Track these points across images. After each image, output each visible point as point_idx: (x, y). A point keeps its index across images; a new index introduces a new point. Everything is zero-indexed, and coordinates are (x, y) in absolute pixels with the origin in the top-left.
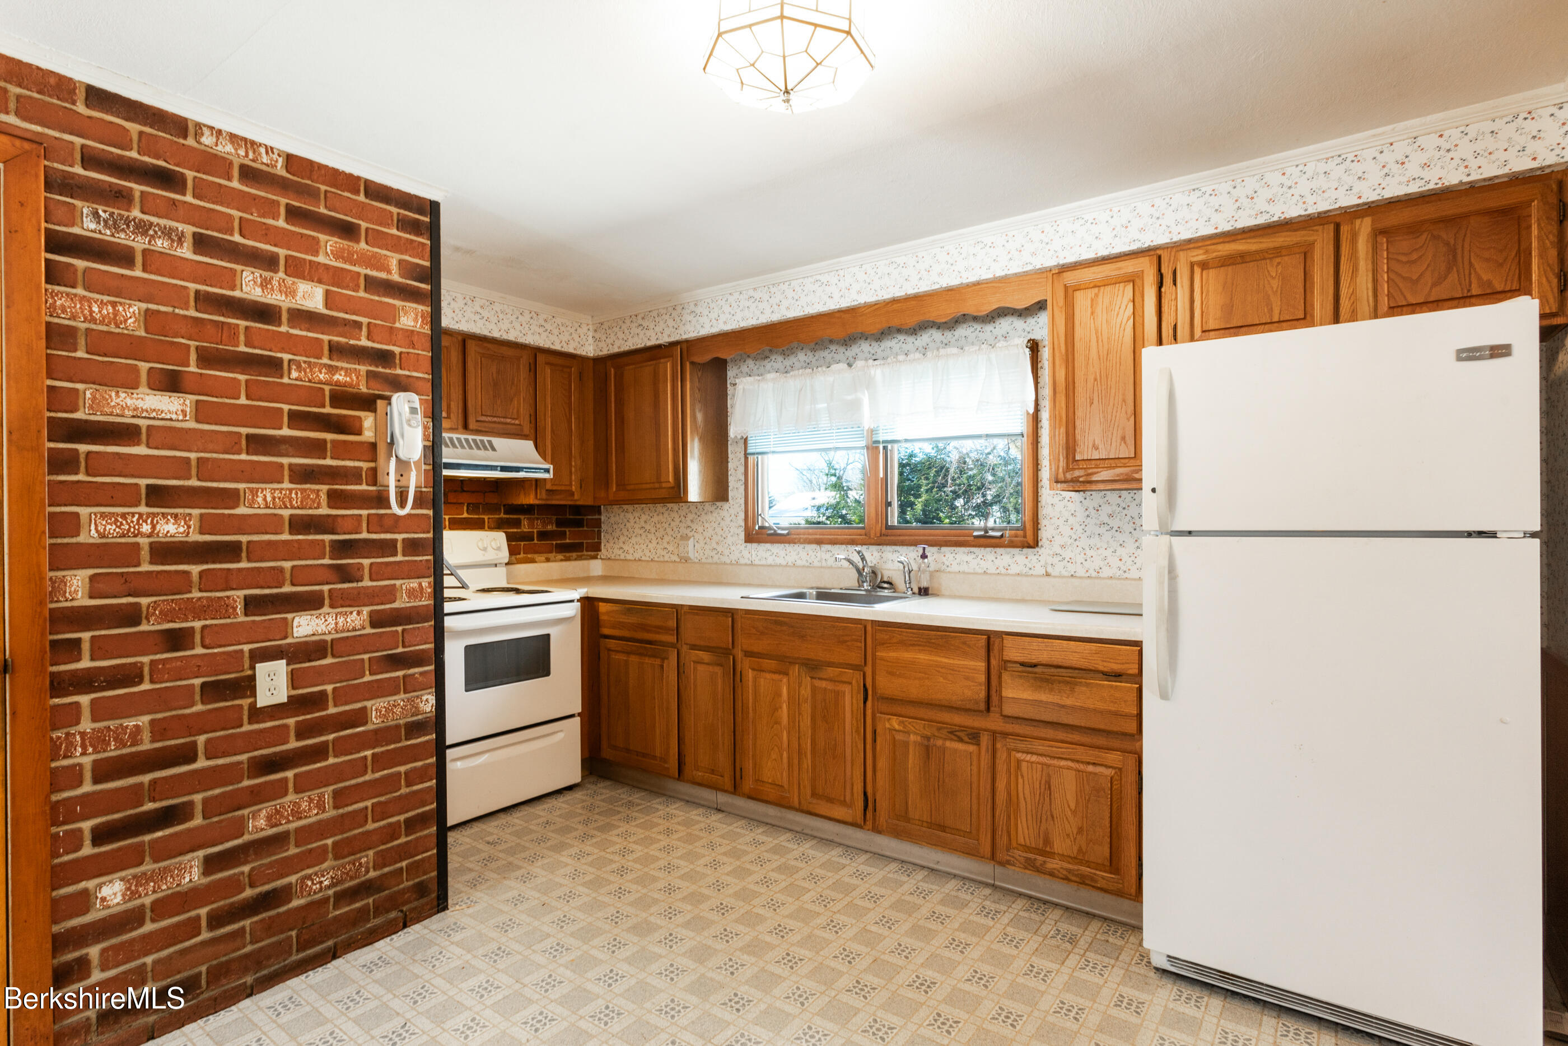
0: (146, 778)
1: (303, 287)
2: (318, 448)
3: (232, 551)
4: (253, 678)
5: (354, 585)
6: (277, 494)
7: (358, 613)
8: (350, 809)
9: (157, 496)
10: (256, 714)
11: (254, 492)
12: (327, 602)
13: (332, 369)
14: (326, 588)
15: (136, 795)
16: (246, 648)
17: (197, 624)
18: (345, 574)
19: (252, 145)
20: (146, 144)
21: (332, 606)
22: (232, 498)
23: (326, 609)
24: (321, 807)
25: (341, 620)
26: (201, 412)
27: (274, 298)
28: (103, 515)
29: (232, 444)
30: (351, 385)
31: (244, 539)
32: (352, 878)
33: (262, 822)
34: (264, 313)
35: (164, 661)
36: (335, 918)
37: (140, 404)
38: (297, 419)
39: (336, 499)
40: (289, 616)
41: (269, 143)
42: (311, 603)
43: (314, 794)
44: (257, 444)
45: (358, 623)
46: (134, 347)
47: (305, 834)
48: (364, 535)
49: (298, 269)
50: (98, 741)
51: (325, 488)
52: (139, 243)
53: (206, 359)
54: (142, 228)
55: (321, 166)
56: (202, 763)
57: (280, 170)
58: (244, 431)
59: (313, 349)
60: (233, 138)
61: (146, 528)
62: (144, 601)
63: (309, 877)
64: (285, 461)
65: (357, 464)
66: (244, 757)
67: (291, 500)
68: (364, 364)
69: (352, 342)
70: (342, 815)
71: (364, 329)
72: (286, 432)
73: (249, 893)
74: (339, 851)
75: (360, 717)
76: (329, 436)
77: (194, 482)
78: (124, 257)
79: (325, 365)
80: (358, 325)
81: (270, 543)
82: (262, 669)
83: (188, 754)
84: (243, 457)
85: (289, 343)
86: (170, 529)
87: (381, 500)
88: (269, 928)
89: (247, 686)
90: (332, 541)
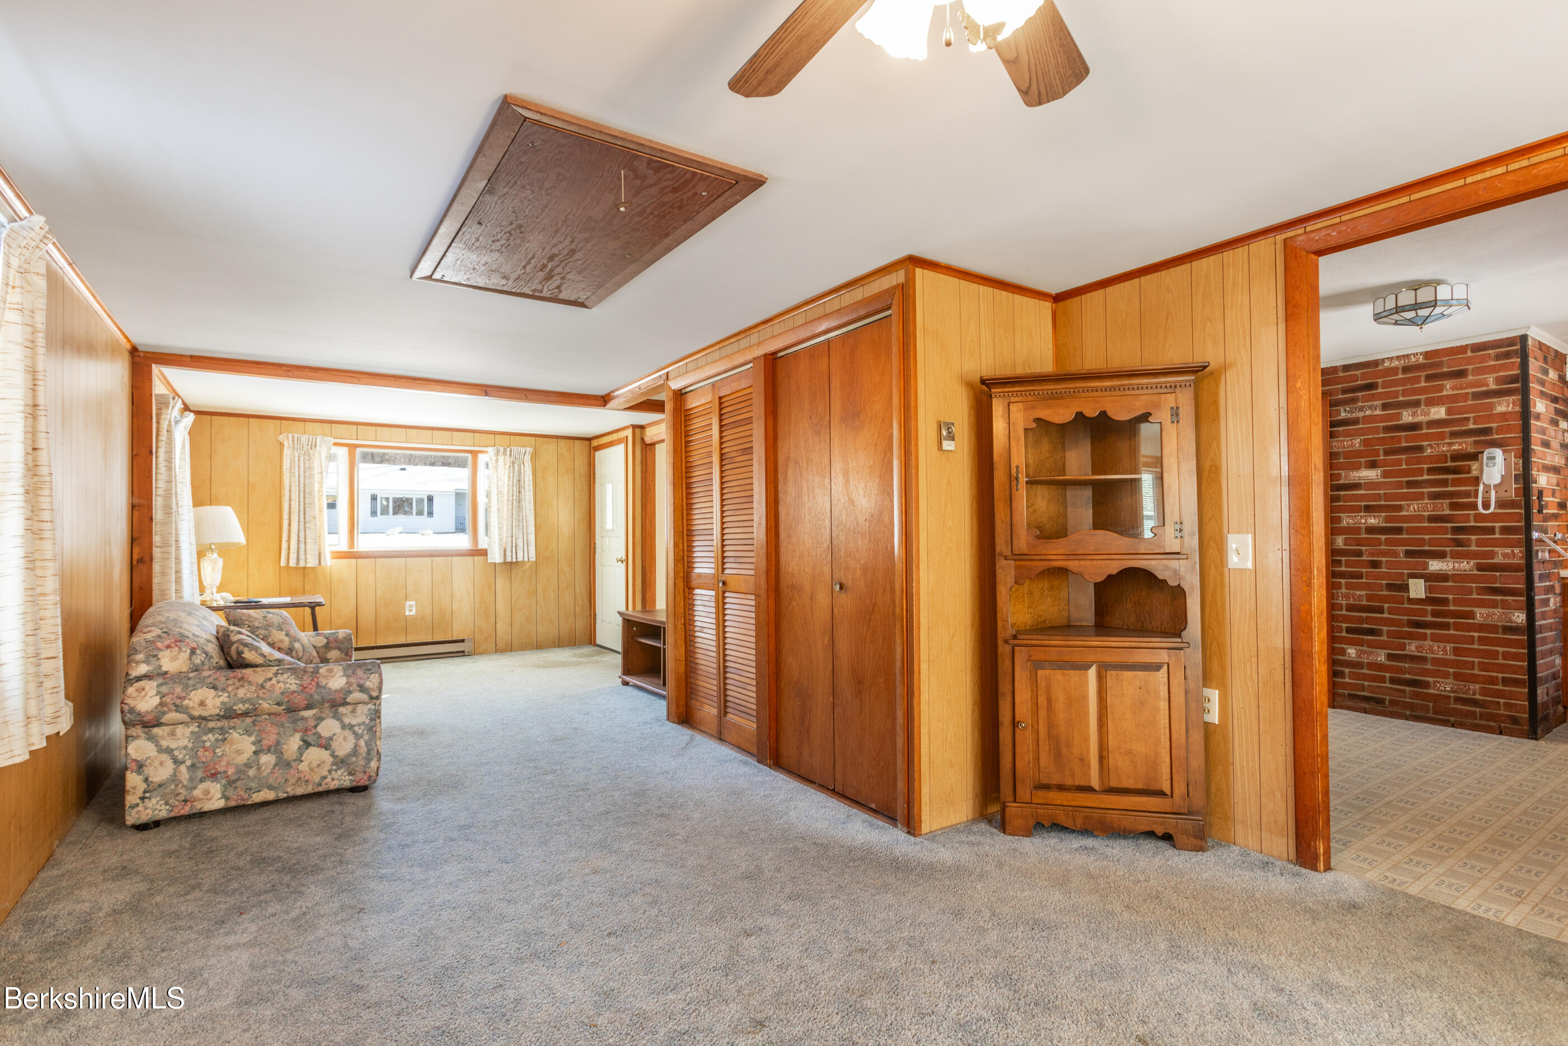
0: (1365, 615)
1: (1433, 410)
2: (1444, 483)
3: (1399, 530)
4: (1408, 585)
5: (1466, 548)
6: (1420, 506)
7: (1468, 563)
8: (1464, 659)
9: (1368, 509)
10: (1411, 601)
11: (1409, 505)
12: (1448, 556)
13: (1450, 444)
14: (1448, 549)
15: (1361, 620)
16: (1406, 572)
17: (1384, 559)
18: (1458, 543)
19: (1408, 356)
20: (1364, 376)
21: (1451, 558)
22: (1400, 508)
23: (1448, 559)
24: (1444, 650)
25: (1457, 565)
26: (1385, 475)
27: (1420, 418)
28: (1348, 517)
29: (1400, 485)
30: (1462, 450)
31: (1404, 525)
32: (1463, 693)
33: (1414, 649)
34: (1414, 427)
35: (1370, 572)
36: (1454, 709)
37: (1361, 475)
38: (1431, 471)
39: (1453, 506)
40: (1427, 560)
41: (1415, 352)
42: (1440, 556)
43: (1441, 645)
44: (1410, 484)
45: (1467, 567)
46: (1359, 454)
47: (1436, 661)
48: (1472, 524)
49: (1431, 403)
50: (1347, 596)
51: (1448, 501)
52: (1361, 414)
53: (1387, 453)
54: (1361, 409)
55: (1443, 350)
56: (1386, 615)
57: (1421, 360)
58: (1405, 479)
59: (1441, 436)
60: (1398, 358)
61: (1363, 521)
62: (1363, 548)
63: (1439, 682)
64: (1425, 490)
65: (1467, 488)
66: (1405, 618)
67: (1427, 508)
68: (1471, 437)
69: (1463, 428)
70: (1458, 660)
71: (1471, 419)
72: (1426, 477)
73: (1407, 676)
74: (1457, 677)
75: (1471, 615)
76: (1450, 477)
77: (1383, 503)
78: (1355, 421)
79: (1446, 443)
80: (1467, 419)
81: (1417, 527)
82: (1412, 582)
83: (1381, 611)
84: (1404, 491)
85: (1427, 437)
86: (1372, 521)
87: (1474, 506)
88: (1417, 695)
89: (1405, 588)
90: (1452, 527)
